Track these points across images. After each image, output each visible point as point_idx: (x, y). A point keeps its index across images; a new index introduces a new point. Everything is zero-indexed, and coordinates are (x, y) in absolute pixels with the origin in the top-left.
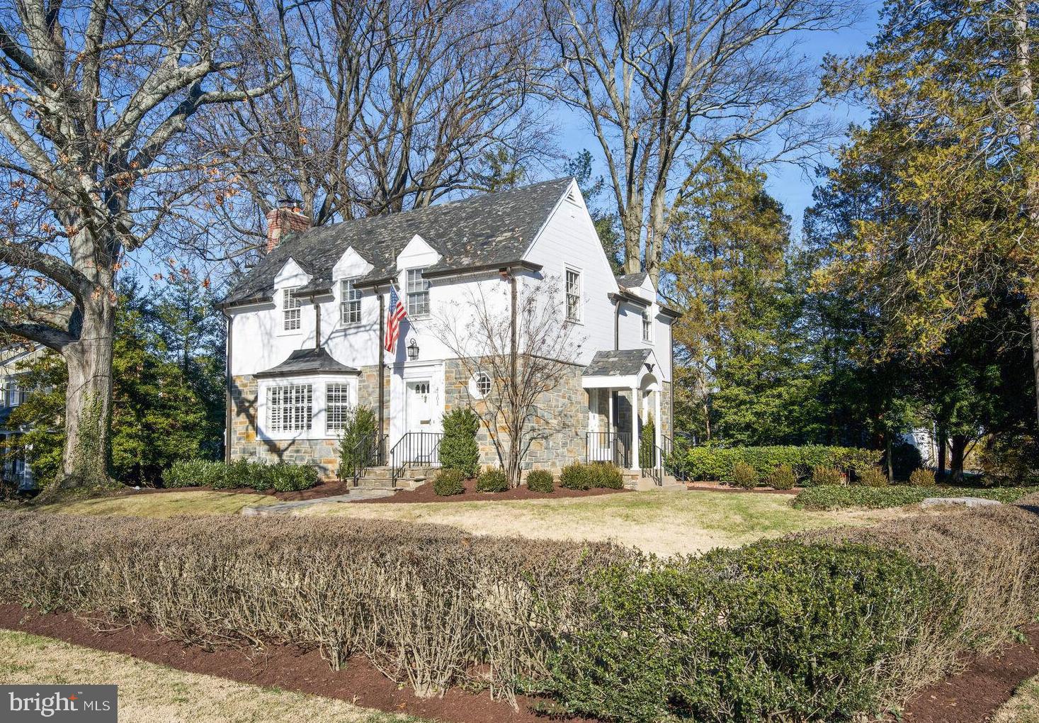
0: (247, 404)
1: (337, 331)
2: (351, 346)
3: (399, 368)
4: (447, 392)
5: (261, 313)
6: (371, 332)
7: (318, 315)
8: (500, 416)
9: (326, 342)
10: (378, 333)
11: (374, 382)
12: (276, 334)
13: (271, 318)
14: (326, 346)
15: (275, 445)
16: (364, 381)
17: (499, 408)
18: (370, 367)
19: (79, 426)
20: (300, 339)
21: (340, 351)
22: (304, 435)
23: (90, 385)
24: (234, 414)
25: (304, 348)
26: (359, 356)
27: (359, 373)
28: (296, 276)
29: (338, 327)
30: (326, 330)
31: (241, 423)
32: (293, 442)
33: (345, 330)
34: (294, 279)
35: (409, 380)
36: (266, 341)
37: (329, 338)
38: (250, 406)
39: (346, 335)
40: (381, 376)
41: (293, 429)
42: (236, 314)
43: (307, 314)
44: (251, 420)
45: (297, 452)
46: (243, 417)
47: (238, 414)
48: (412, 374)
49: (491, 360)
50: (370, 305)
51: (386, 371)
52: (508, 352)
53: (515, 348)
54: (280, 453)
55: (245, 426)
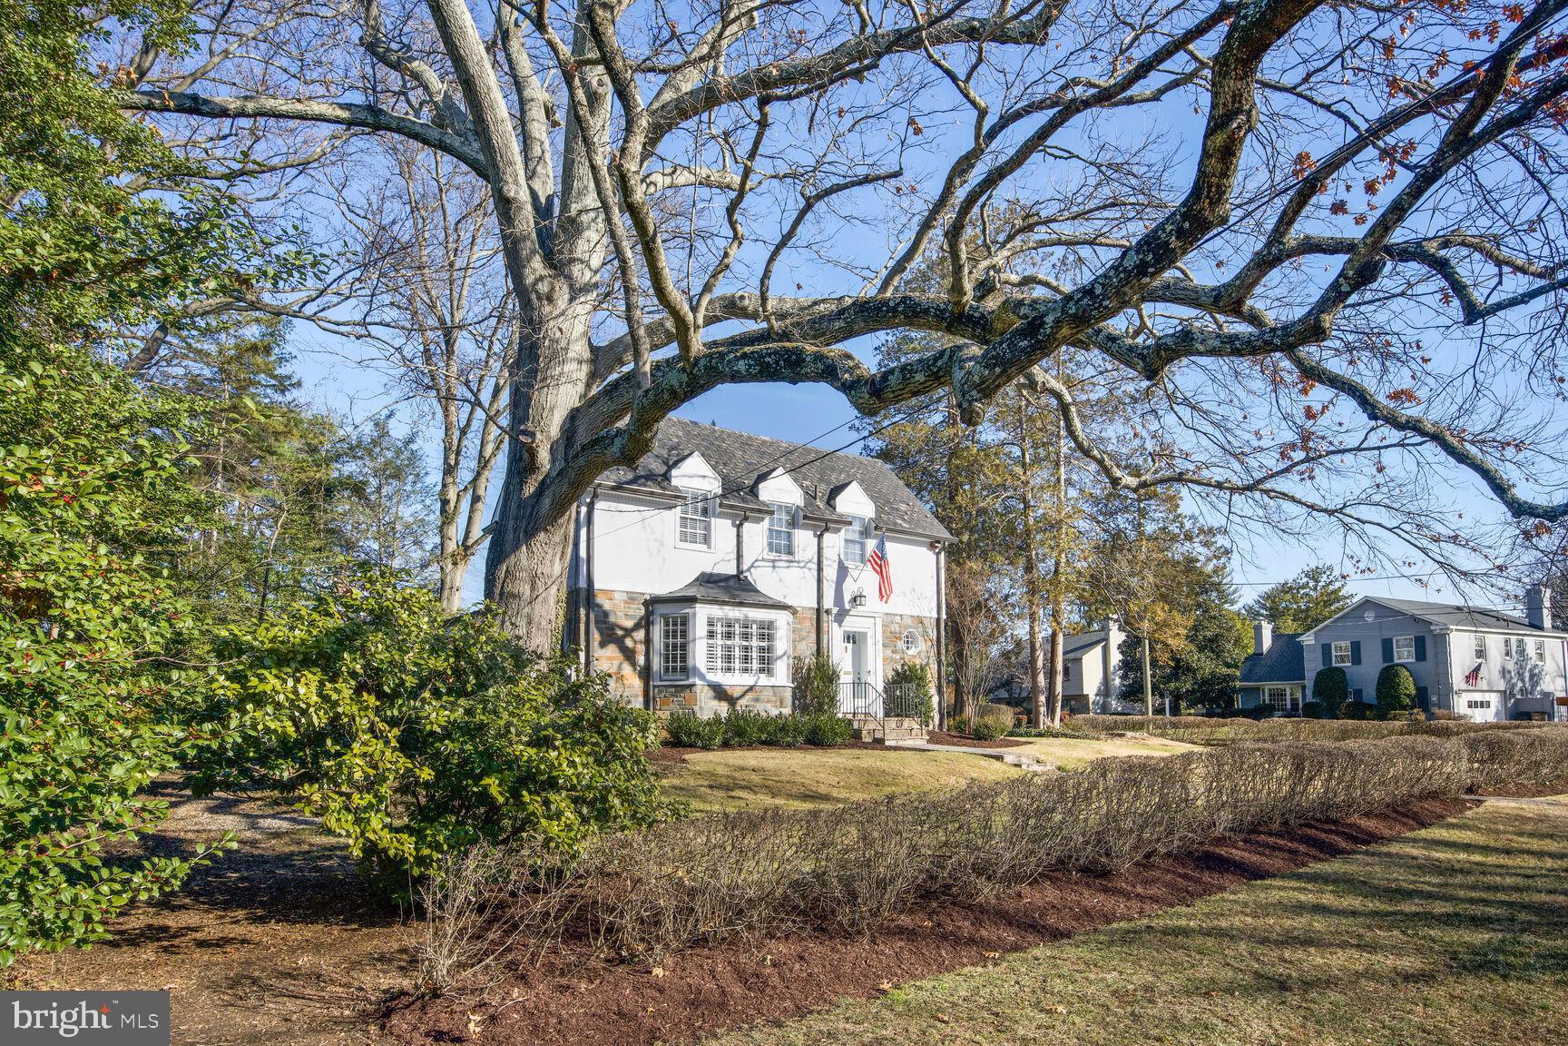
0: (620, 633)
1: (763, 560)
2: (781, 580)
3: (841, 616)
4: (884, 645)
6: (806, 571)
7: (739, 536)
9: (749, 569)
10: (815, 573)
11: (809, 626)
12: (670, 544)
14: (748, 574)
15: (724, 692)
16: (798, 623)
18: (805, 607)
20: (712, 559)
21: (766, 580)
22: (764, 680)
24: (595, 645)
25: (716, 571)
26: (790, 592)
27: (792, 611)
28: (704, 477)
29: (764, 555)
30: (748, 555)
31: (609, 657)
32: (751, 688)
33: (773, 561)
34: (701, 480)
35: (849, 629)
36: (654, 550)
37: (753, 566)
38: (624, 636)
39: (773, 567)
40: (818, 619)
41: (738, 672)
43: (722, 528)
44: (629, 655)
45: (757, 700)
46: (612, 650)
47: (603, 645)
48: (851, 624)
49: (920, 620)
50: (804, 539)
51: (825, 617)
52: (935, 615)
53: (939, 612)
54: (732, 701)
55: (616, 663)
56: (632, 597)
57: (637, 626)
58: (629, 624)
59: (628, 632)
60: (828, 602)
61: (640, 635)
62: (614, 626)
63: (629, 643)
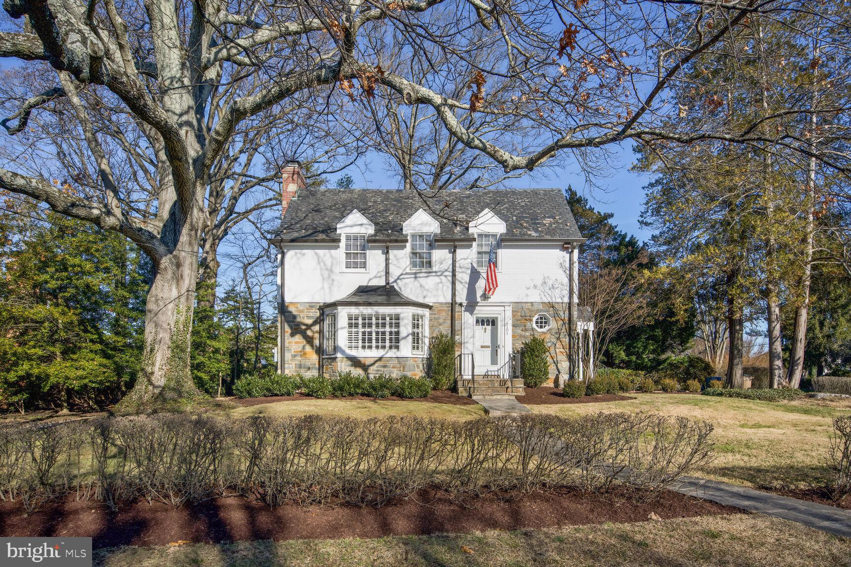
0: (303, 327)
1: (407, 274)
2: (421, 286)
3: (471, 306)
4: (514, 326)
5: (321, 252)
6: (443, 278)
7: (387, 260)
8: (558, 345)
9: (395, 281)
10: (450, 278)
11: (445, 315)
12: (337, 270)
13: (332, 257)
14: (395, 284)
15: (360, 362)
16: (435, 314)
17: (558, 339)
18: (441, 303)
19: (171, 339)
20: (367, 277)
21: (409, 289)
22: (392, 353)
23: (183, 299)
24: (287, 335)
25: (370, 284)
26: (429, 294)
27: (430, 307)
28: (361, 225)
29: (408, 270)
30: (395, 272)
31: (296, 343)
32: (380, 359)
33: (415, 274)
34: (359, 227)
35: (478, 316)
36: (326, 276)
37: (398, 278)
38: (306, 329)
39: (416, 278)
40: (452, 310)
41: (374, 348)
42: (288, 250)
43: (375, 257)
44: (309, 340)
45: (385, 366)
46: (298, 338)
47: (292, 335)
48: (483, 311)
49: (551, 305)
50: (441, 257)
51: (457, 308)
52: (566, 300)
53: (571, 297)
54: (365, 368)
55: (301, 345)
56: (311, 305)
57: (315, 323)
58: (309, 322)
59: (309, 327)
60: (462, 297)
61: (317, 328)
62: (299, 324)
63: (309, 333)
